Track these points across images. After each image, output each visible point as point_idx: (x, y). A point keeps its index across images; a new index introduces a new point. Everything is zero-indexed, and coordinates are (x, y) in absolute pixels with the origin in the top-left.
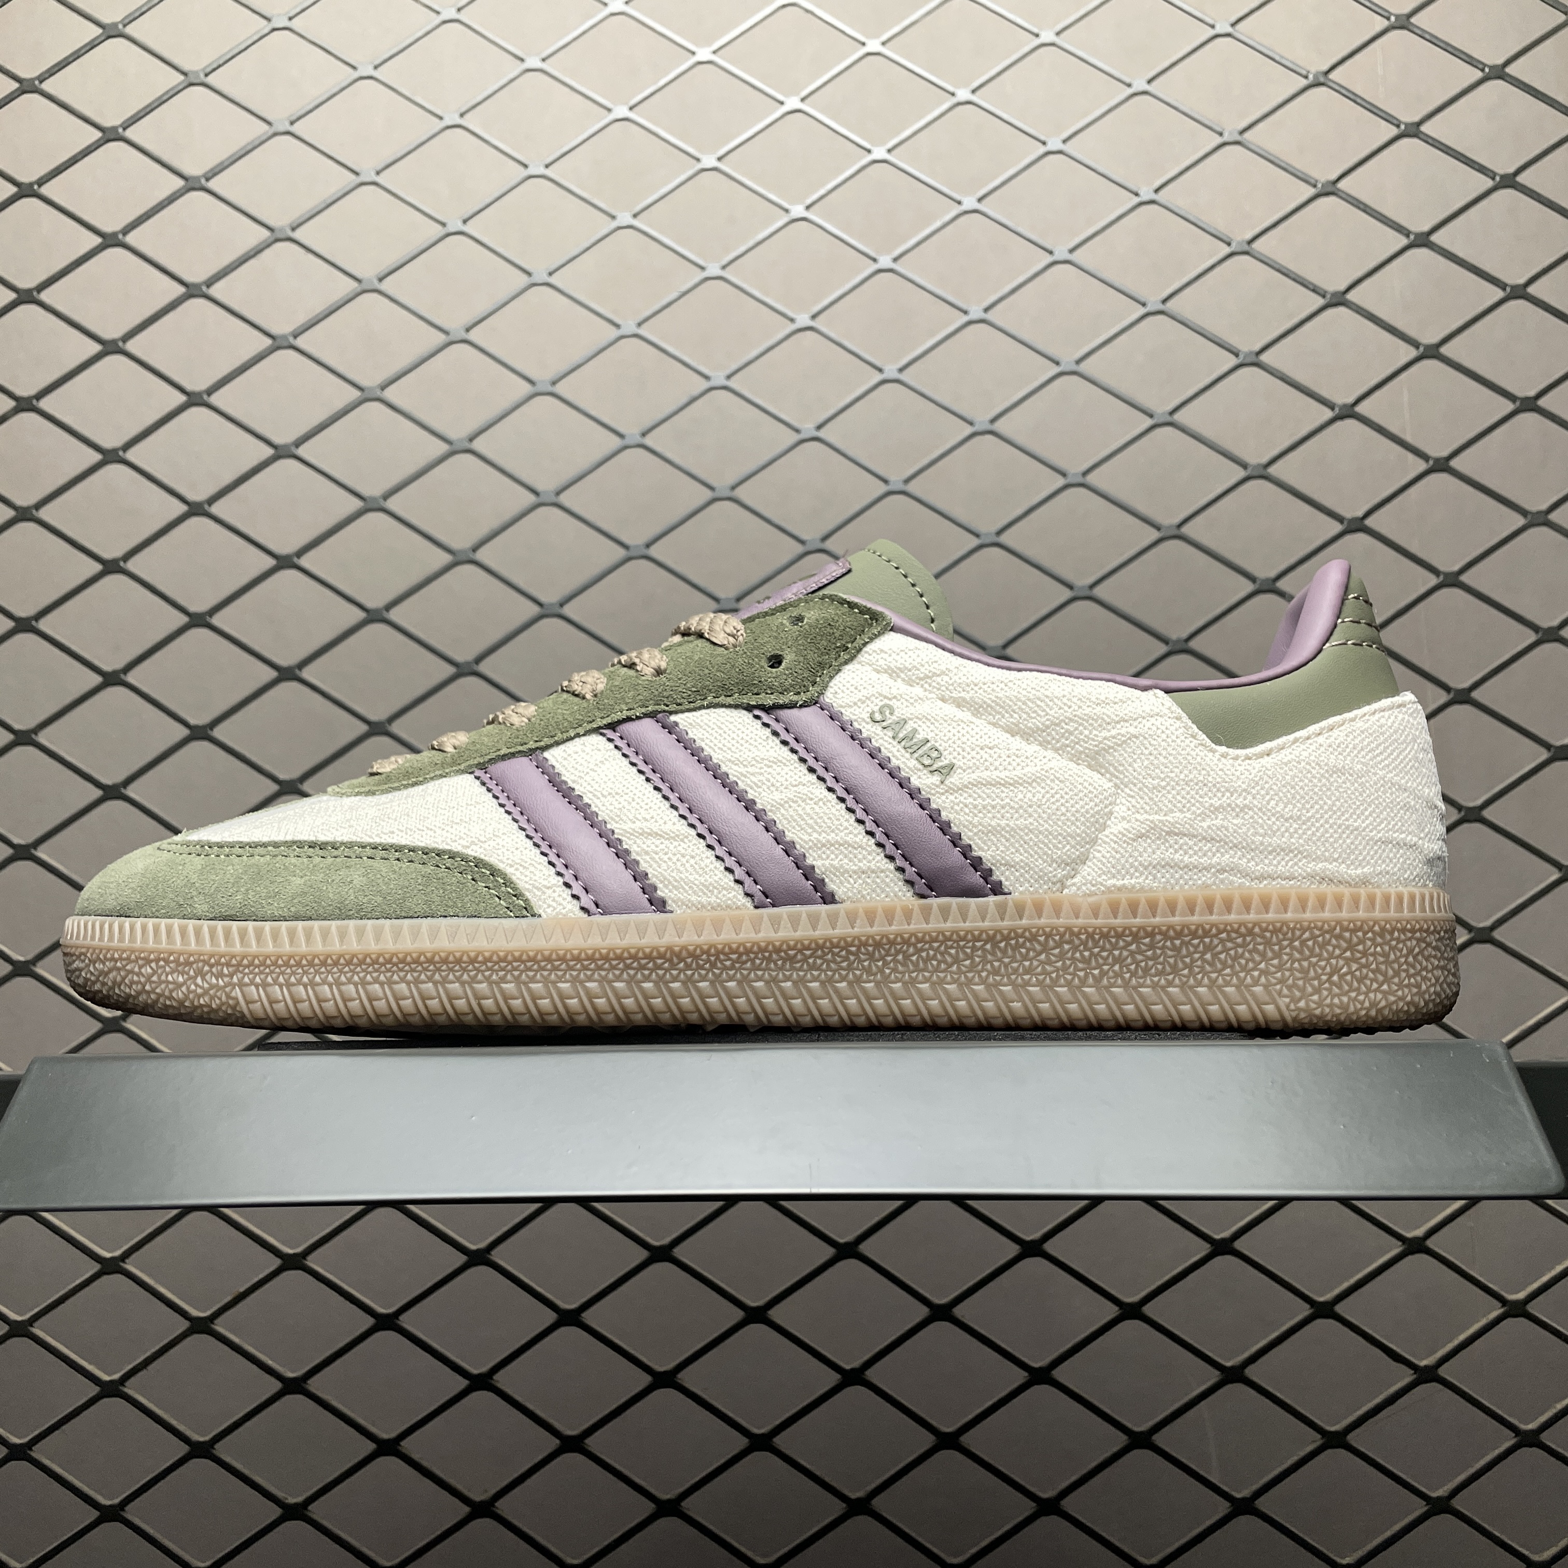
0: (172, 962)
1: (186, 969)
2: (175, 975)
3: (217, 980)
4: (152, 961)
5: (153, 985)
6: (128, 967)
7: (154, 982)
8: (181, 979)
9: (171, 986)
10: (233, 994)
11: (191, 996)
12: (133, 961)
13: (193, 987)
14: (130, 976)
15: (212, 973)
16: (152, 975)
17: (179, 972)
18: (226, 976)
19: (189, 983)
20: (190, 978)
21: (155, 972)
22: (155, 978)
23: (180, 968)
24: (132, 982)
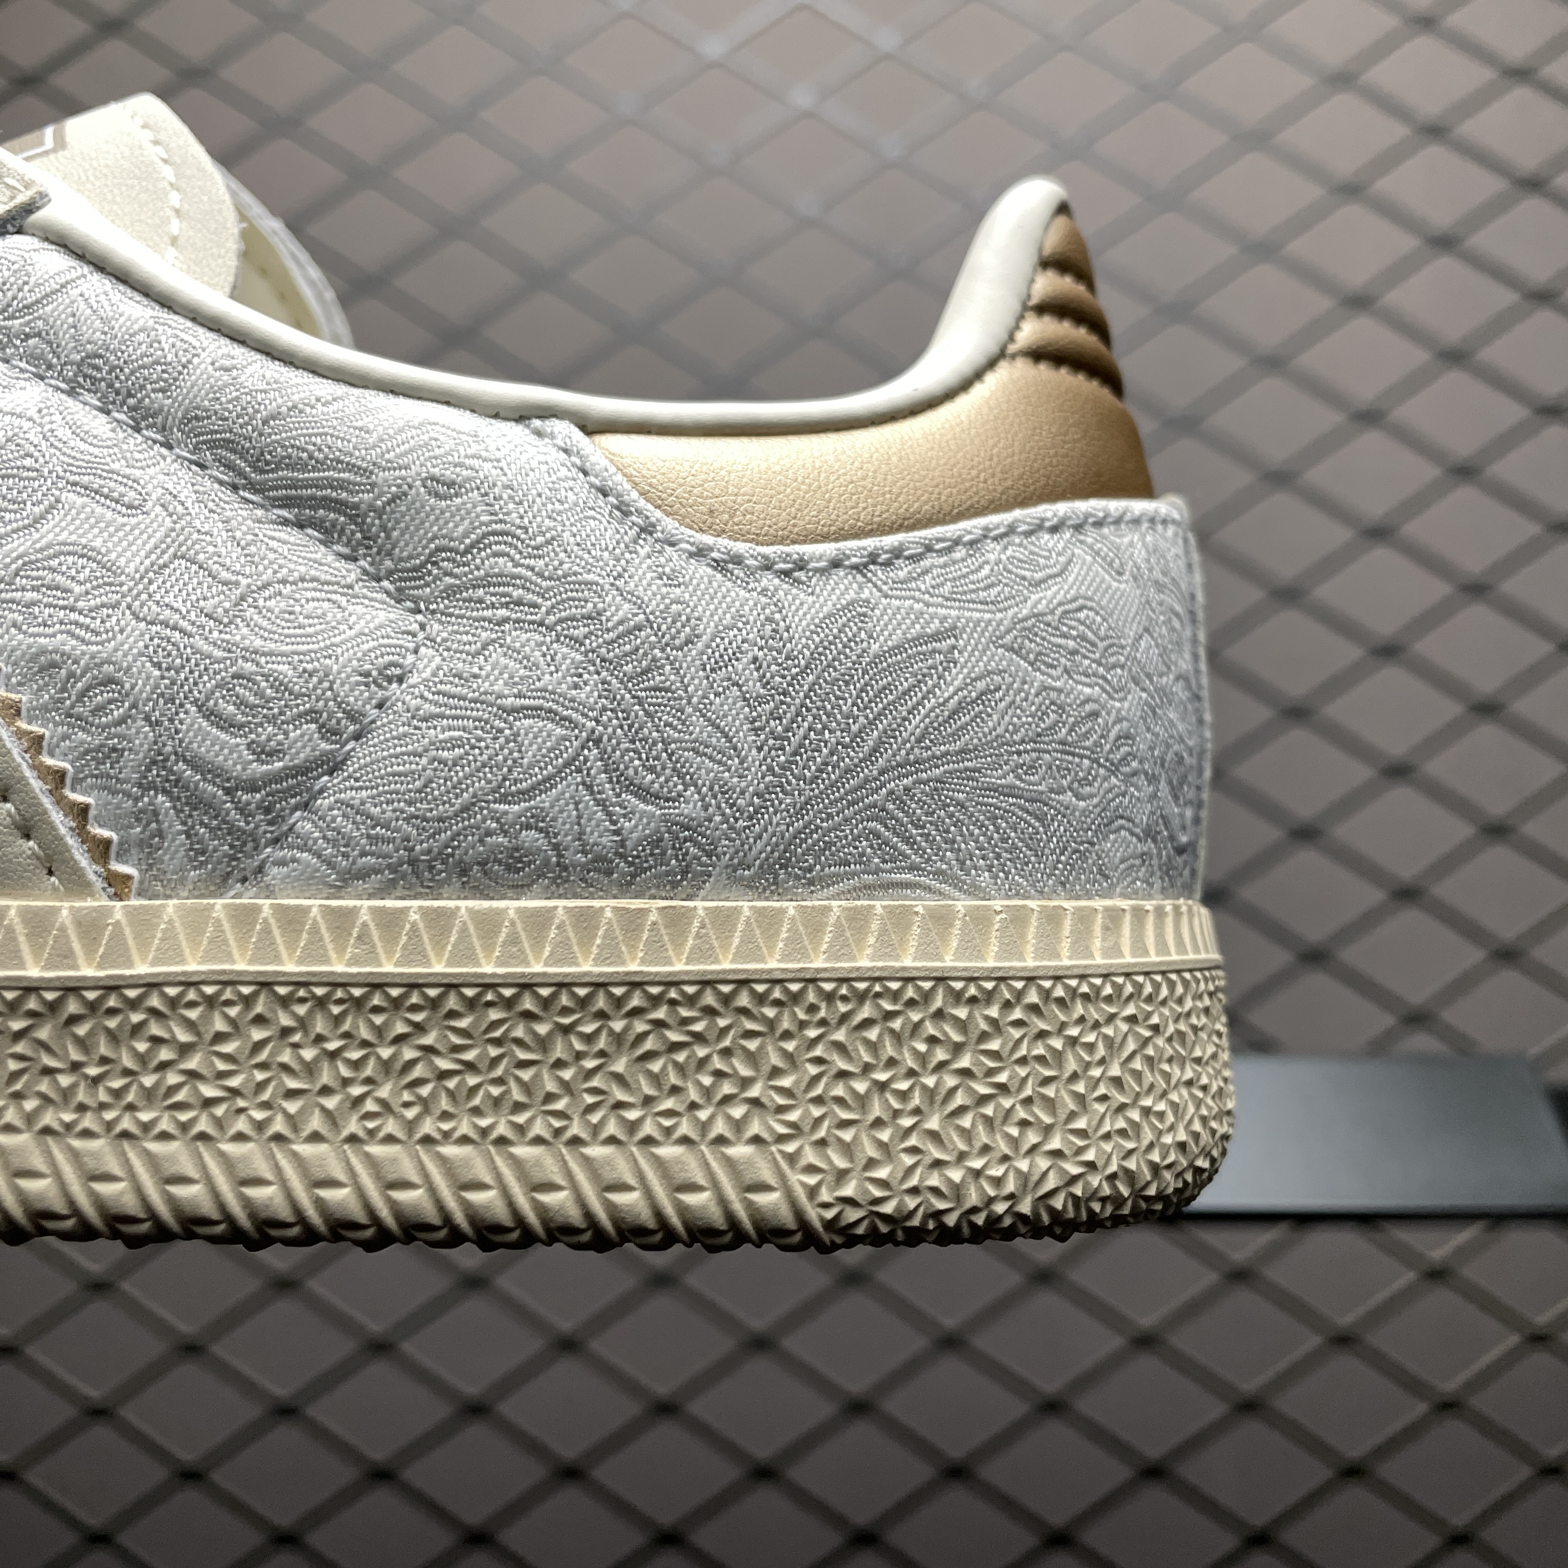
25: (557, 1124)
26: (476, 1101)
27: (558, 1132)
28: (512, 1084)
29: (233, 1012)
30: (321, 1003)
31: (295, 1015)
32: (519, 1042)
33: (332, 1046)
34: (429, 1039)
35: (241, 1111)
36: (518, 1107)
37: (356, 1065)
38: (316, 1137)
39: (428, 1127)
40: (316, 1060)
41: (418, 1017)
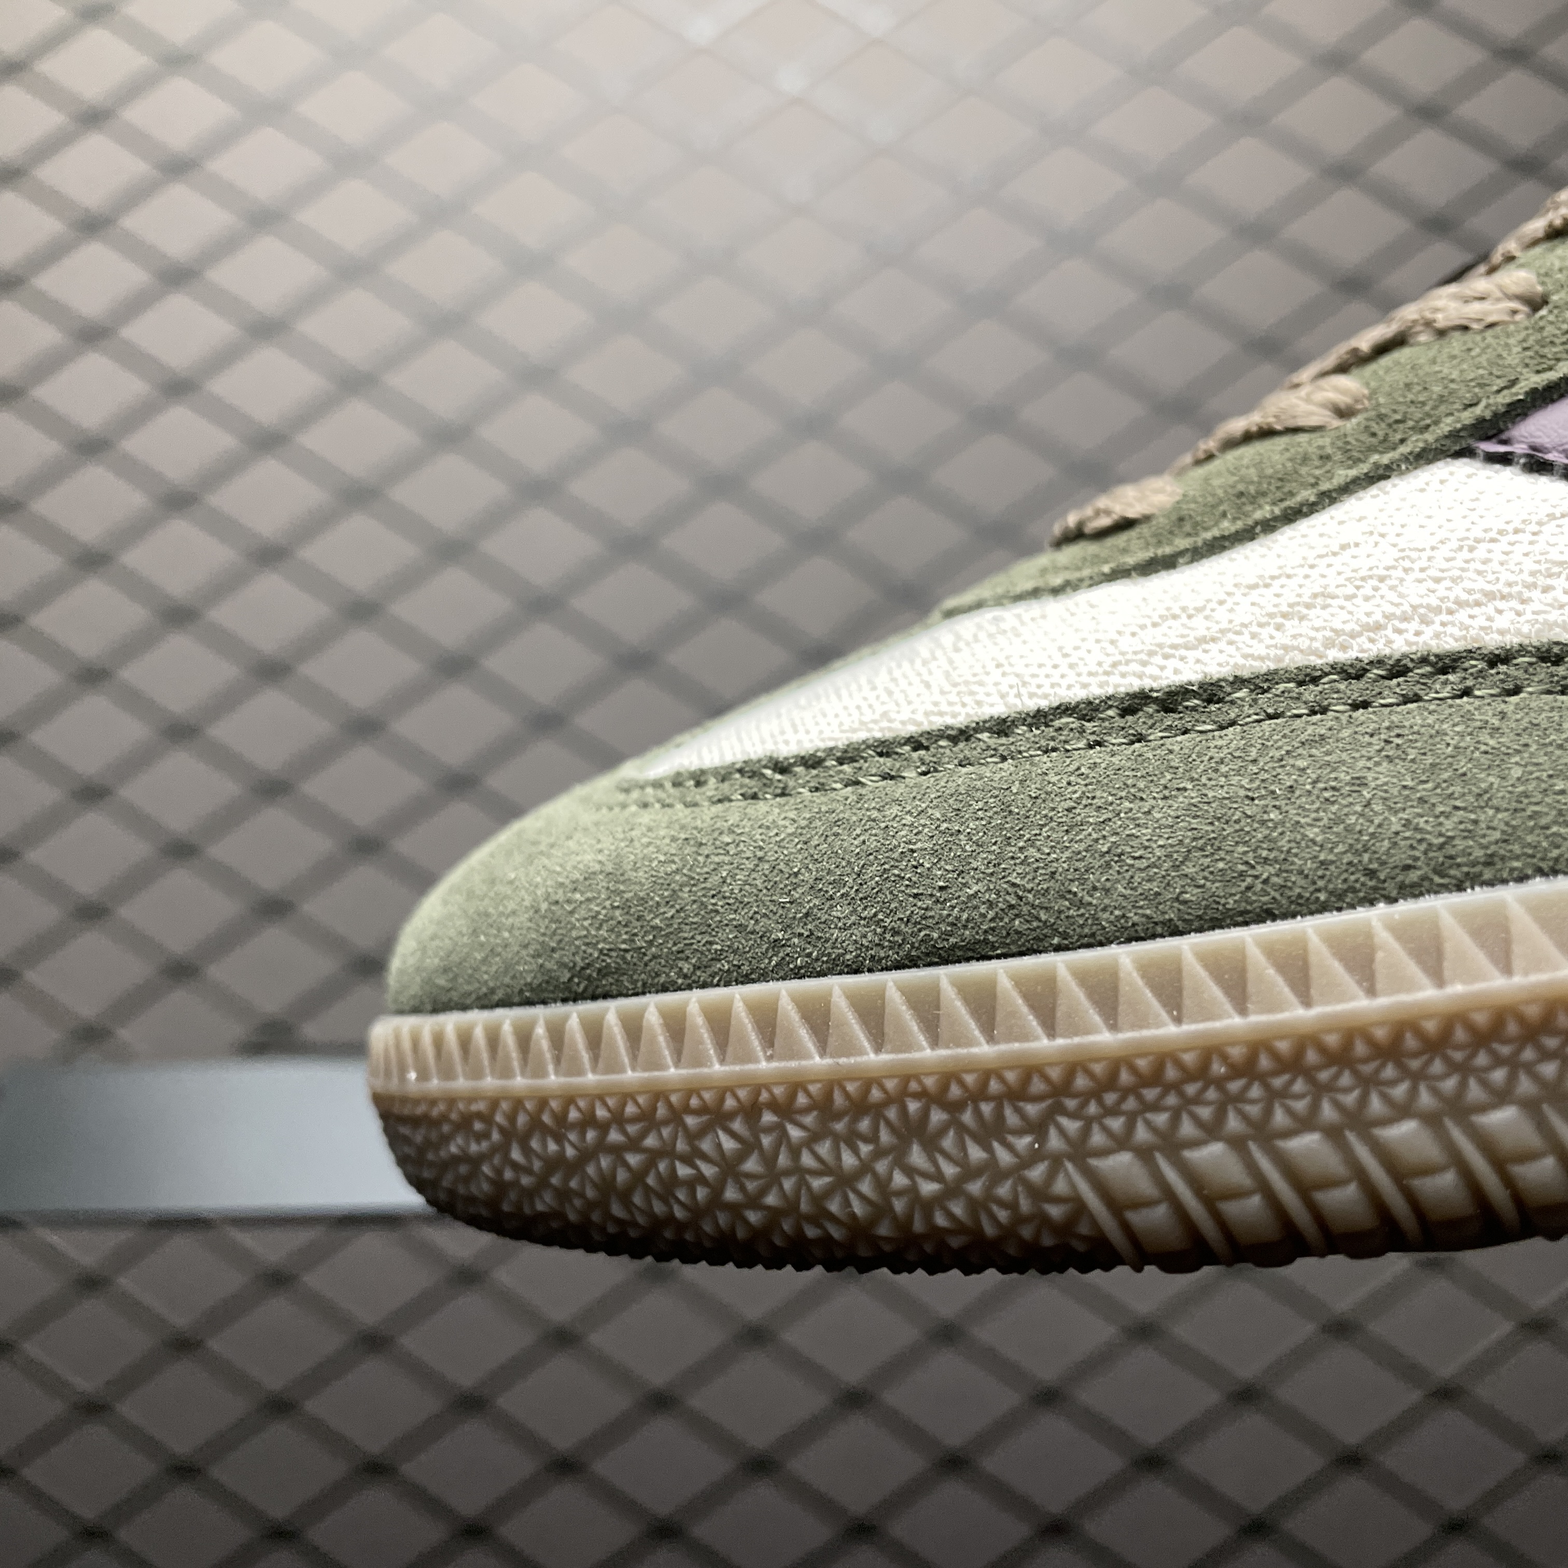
0: (806, 1110)
1: (864, 1125)
2: (824, 1149)
3: (988, 1149)
4: (731, 1116)
5: (751, 1186)
6: (650, 1141)
7: (750, 1176)
8: (848, 1160)
9: (817, 1183)
10: (1060, 1187)
11: (899, 1205)
12: (665, 1123)
13: (899, 1180)
14: (662, 1166)
15: (962, 1129)
16: (742, 1156)
17: (837, 1139)
18: (1020, 1133)
19: (881, 1167)
20: (879, 1154)
21: (748, 1147)
22: (751, 1165)
23: (839, 1126)
24: (673, 1180)
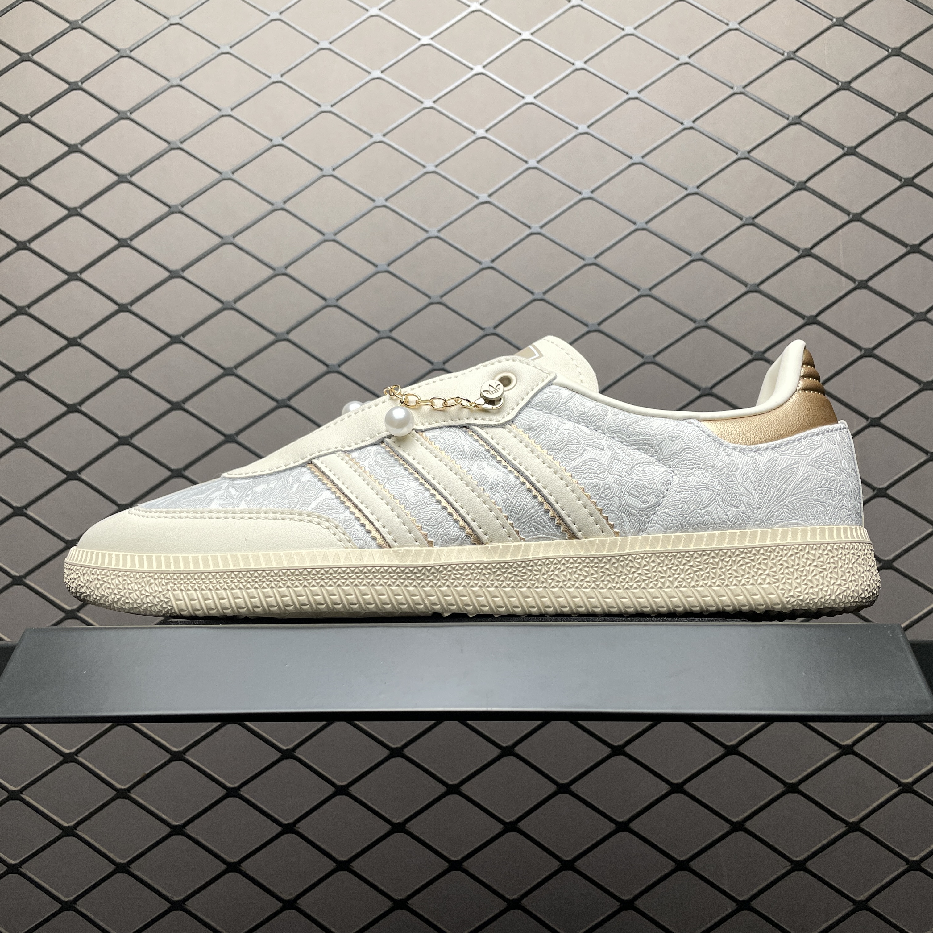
25: (722, 582)
26: (703, 577)
27: (723, 583)
28: (711, 573)
29: (647, 560)
30: (667, 557)
31: (661, 560)
32: (711, 563)
33: (670, 566)
34: (691, 564)
35: (651, 582)
36: (713, 578)
37: (676, 570)
38: (668, 587)
39: (693, 584)
40: (666, 570)
41: (689, 559)
